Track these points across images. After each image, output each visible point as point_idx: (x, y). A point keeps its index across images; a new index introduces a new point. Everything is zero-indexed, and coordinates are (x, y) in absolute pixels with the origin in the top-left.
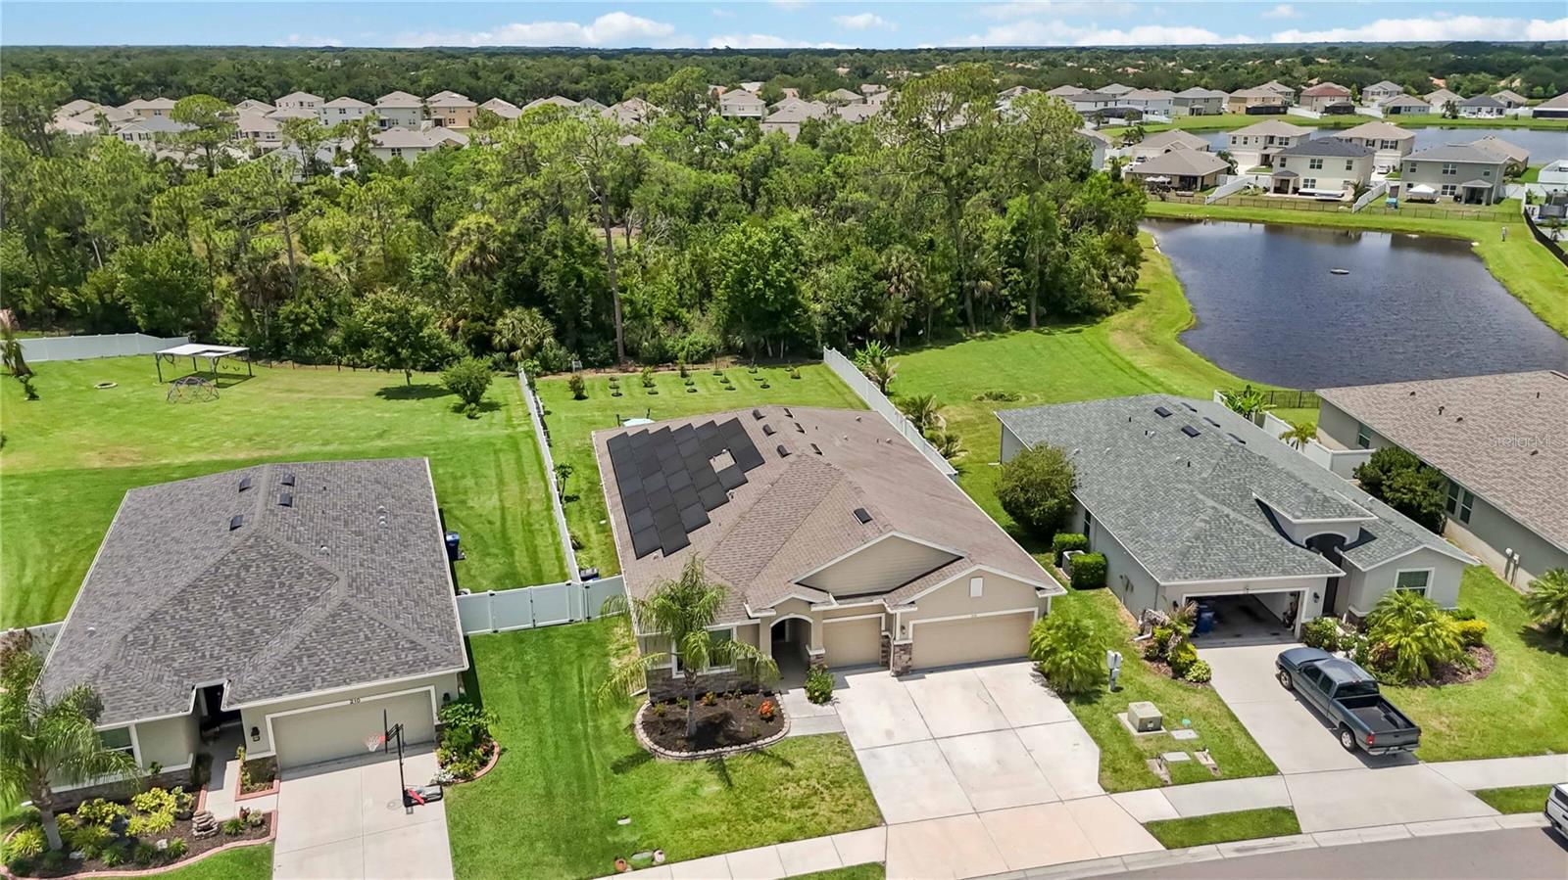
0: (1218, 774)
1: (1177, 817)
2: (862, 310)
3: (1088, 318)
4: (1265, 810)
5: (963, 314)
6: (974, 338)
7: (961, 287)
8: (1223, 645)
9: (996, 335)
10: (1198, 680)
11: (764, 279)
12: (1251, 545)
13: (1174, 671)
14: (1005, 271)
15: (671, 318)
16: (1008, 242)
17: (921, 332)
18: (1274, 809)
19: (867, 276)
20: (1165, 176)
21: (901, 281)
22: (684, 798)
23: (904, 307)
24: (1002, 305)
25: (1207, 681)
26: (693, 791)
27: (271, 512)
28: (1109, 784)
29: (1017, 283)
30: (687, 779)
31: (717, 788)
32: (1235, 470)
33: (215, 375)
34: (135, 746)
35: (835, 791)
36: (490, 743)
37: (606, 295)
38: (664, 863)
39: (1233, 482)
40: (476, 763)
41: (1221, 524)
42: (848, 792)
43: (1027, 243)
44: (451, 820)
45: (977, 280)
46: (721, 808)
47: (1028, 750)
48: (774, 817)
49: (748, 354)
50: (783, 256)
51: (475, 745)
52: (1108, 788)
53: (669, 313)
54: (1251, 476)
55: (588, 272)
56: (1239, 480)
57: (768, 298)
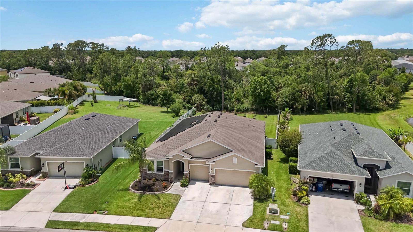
2: (292, 100)
5: (328, 106)
6: (332, 113)
7: (328, 98)
8: (324, 196)
9: (340, 113)
10: (304, 203)
12: (338, 163)
13: (298, 199)
14: (345, 94)
15: (239, 100)
16: (346, 85)
19: (294, 91)
21: (305, 93)
22: (125, 201)
23: (305, 101)
24: (344, 105)
25: (307, 204)
26: (129, 200)
27: (80, 120)
28: (245, 224)
29: (349, 98)
30: (131, 197)
31: (135, 200)
32: (349, 141)
33: (132, 106)
34: (20, 163)
35: (164, 208)
36: (95, 179)
37: (220, 92)
38: (105, 214)
39: (346, 145)
40: (87, 183)
41: (330, 155)
42: (168, 209)
43: (353, 86)
44: (70, 194)
45: (334, 96)
46: (132, 205)
47: (229, 210)
48: (142, 210)
49: (258, 111)
50: (267, 83)
51: (89, 178)
52: (244, 226)
53: (238, 98)
54: (354, 144)
55: (216, 86)
56: (349, 144)
57: (262, 95)
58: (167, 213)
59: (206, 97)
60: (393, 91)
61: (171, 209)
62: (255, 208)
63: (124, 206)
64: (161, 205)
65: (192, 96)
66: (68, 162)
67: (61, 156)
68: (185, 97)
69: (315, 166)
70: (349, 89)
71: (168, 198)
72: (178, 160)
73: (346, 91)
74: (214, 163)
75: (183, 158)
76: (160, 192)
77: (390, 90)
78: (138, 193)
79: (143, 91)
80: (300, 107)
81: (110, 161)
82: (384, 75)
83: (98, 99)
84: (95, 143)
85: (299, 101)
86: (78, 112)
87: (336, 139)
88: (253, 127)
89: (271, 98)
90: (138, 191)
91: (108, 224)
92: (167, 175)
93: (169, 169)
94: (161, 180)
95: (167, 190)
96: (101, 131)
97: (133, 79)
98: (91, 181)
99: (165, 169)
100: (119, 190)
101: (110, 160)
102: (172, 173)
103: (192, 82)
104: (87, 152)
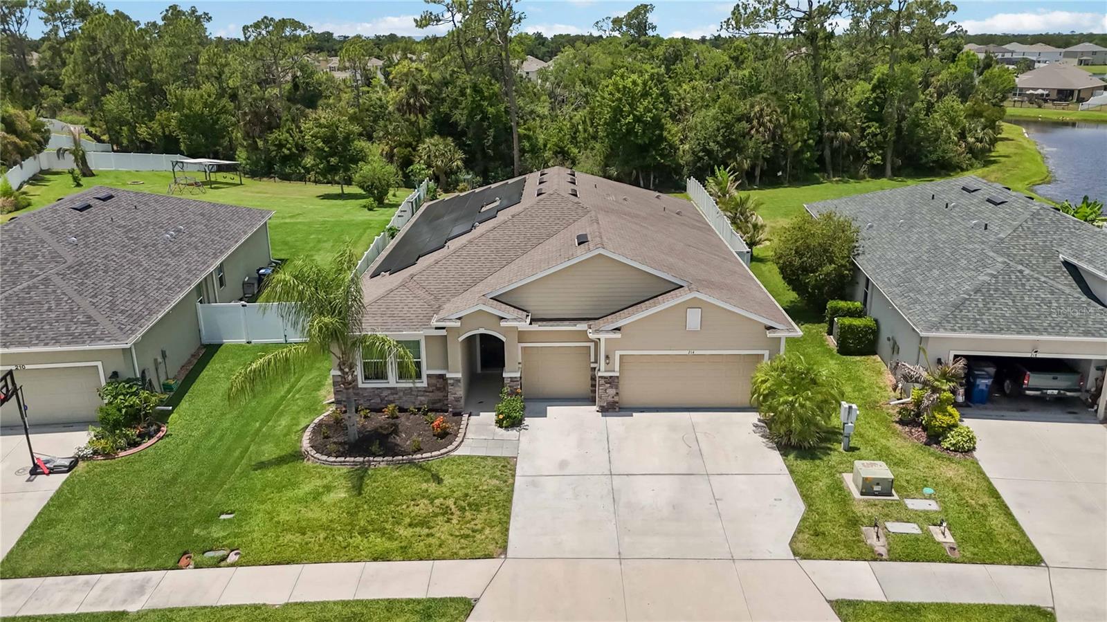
0: (957, 555)
1: (885, 600)
2: (723, 147)
4: (1012, 608)
5: (821, 160)
6: (831, 182)
7: (821, 138)
9: (851, 180)
10: (957, 449)
11: (634, 115)
12: (1047, 303)
13: (929, 437)
14: (864, 125)
16: (868, 99)
17: (780, 174)
18: (1024, 608)
19: (729, 117)
20: (1044, 89)
21: (761, 124)
22: (303, 501)
23: (762, 148)
24: (860, 156)
25: (970, 451)
26: (316, 495)
27: (55, 211)
28: (802, 548)
29: (875, 135)
30: (319, 483)
31: (343, 495)
35: (468, 514)
36: (154, 427)
38: (232, 565)
40: (123, 442)
41: (1012, 278)
42: (482, 516)
43: (886, 100)
44: (59, 492)
45: (836, 131)
46: (333, 516)
47: (716, 500)
48: (382, 532)
50: (651, 95)
51: (128, 425)
52: (799, 554)
53: (560, 147)
55: (491, 110)
57: (637, 132)
58: (487, 531)
59: (461, 145)
60: (985, 114)
61: (495, 515)
62: (801, 483)
63: (304, 524)
64: (450, 502)
65: (414, 143)
66: (27, 367)
68: (392, 149)
69: (977, 320)
70: (875, 111)
71: (470, 473)
72: (482, 331)
73: (866, 117)
74: (618, 335)
75: (503, 324)
76: (428, 455)
77: (975, 111)
78: (341, 468)
79: (247, 135)
80: (745, 165)
81: (193, 356)
82: (953, 70)
83: (93, 164)
84: (133, 291)
85: (744, 147)
86: (30, 205)
87: (992, 228)
88: (677, 216)
89: (665, 139)
90: (343, 459)
91: (257, 607)
92: (438, 389)
93: (446, 367)
94: (419, 409)
95: (455, 444)
96: (145, 247)
97: (209, 96)
98: (138, 436)
99: (428, 369)
100: (262, 466)
101: (193, 351)
102: (458, 380)
104: (105, 324)
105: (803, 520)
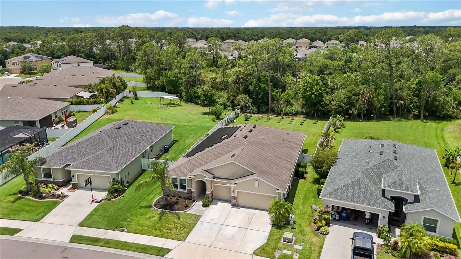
2: (346, 105)
3: (449, 119)
5: (391, 111)
7: (391, 103)
8: (347, 226)
9: (404, 120)
11: (311, 92)
12: (363, 193)
13: (318, 228)
14: (412, 98)
15: (288, 102)
16: (414, 88)
17: (372, 115)
19: (350, 94)
21: (363, 97)
22: (146, 219)
23: (363, 106)
24: (409, 110)
25: (325, 234)
26: (150, 218)
27: (111, 129)
28: (257, 252)
29: (416, 103)
30: (152, 215)
31: (155, 219)
32: (382, 168)
33: (174, 104)
34: (52, 173)
35: (181, 229)
36: (121, 194)
37: (267, 93)
38: (125, 232)
39: (378, 172)
40: (113, 197)
41: (358, 183)
42: (184, 230)
43: (421, 89)
44: (96, 208)
45: (399, 100)
46: (151, 224)
47: (245, 236)
48: (160, 230)
49: (309, 115)
50: (319, 85)
51: (115, 193)
52: (255, 254)
53: (286, 100)
54: (387, 171)
55: (263, 86)
56: (382, 171)
57: (312, 98)
58: (183, 234)
59: (251, 98)
61: (187, 230)
62: (271, 234)
63: (143, 225)
64: (179, 226)
65: (236, 96)
66: (95, 175)
67: (89, 169)
68: (229, 97)
70: (417, 93)
71: (188, 218)
72: (201, 179)
73: (413, 95)
74: (235, 186)
75: (205, 178)
76: (180, 211)
78: (160, 211)
80: (356, 112)
83: (139, 95)
84: (123, 156)
85: (355, 105)
86: (116, 111)
87: (370, 164)
88: (288, 142)
89: (324, 101)
90: (159, 209)
91: (126, 242)
92: (190, 193)
93: (192, 188)
94: (184, 198)
95: (188, 209)
96: (131, 141)
98: (117, 196)
99: (188, 187)
100: (141, 207)
101: (138, 172)
102: (194, 192)
103: (237, 81)
104: (113, 166)
105: (263, 245)
